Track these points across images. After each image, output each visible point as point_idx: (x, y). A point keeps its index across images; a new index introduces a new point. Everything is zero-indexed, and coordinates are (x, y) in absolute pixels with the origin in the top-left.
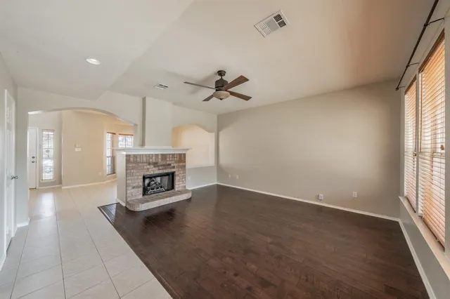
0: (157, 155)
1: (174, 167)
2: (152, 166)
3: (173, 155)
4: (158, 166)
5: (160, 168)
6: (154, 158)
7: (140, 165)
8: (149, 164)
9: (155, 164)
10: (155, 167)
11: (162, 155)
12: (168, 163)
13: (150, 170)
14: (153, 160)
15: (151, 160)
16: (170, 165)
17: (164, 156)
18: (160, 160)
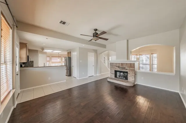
0: (119, 63)
1: (127, 69)
2: (117, 67)
3: (127, 64)
4: (120, 68)
5: (121, 69)
6: (118, 64)
7: (114, 66)
8: (116, 67)
9: (119, 67)
10: (118, 68)
11: (121, 63)
12: (124, 67)
13: (117, 69)
14: (118, 65)
15: (117, 65)
16: (125, 68)
17: (122, 64)
18: (120, 65)
